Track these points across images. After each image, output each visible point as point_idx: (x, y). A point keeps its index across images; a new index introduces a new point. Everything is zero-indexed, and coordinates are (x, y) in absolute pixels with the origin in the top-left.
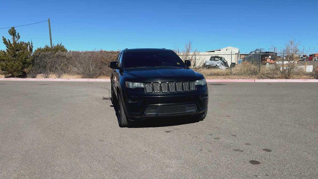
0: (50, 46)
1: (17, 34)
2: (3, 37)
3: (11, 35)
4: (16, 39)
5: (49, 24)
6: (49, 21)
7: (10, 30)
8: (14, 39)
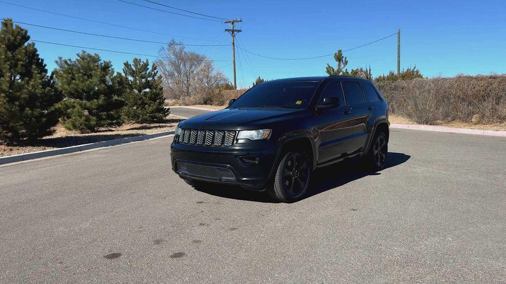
0: (396, 73)
1: (344, 59)
2: (328, 64)
3: (336, 60)
4: (342, 65)
5: (399, 38)
6: (399, 33)
7: (336, 54)
8: (339, 65)
